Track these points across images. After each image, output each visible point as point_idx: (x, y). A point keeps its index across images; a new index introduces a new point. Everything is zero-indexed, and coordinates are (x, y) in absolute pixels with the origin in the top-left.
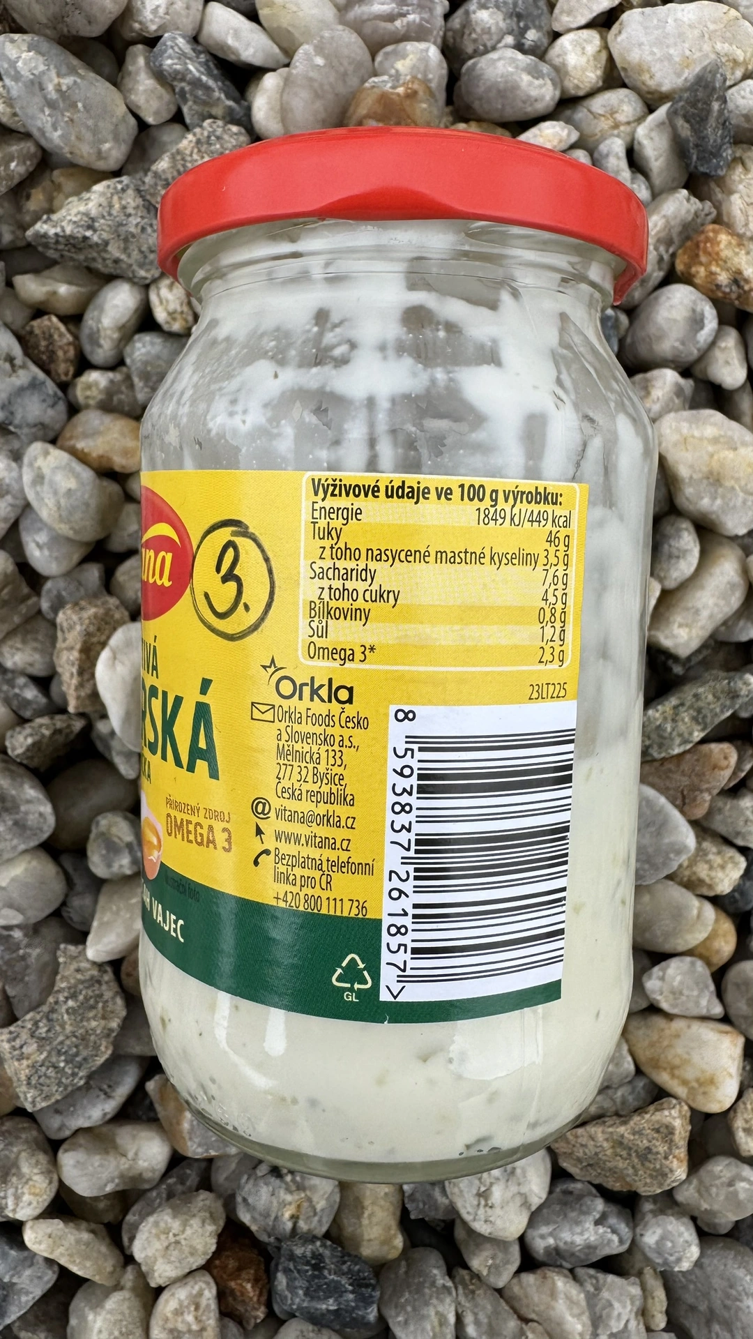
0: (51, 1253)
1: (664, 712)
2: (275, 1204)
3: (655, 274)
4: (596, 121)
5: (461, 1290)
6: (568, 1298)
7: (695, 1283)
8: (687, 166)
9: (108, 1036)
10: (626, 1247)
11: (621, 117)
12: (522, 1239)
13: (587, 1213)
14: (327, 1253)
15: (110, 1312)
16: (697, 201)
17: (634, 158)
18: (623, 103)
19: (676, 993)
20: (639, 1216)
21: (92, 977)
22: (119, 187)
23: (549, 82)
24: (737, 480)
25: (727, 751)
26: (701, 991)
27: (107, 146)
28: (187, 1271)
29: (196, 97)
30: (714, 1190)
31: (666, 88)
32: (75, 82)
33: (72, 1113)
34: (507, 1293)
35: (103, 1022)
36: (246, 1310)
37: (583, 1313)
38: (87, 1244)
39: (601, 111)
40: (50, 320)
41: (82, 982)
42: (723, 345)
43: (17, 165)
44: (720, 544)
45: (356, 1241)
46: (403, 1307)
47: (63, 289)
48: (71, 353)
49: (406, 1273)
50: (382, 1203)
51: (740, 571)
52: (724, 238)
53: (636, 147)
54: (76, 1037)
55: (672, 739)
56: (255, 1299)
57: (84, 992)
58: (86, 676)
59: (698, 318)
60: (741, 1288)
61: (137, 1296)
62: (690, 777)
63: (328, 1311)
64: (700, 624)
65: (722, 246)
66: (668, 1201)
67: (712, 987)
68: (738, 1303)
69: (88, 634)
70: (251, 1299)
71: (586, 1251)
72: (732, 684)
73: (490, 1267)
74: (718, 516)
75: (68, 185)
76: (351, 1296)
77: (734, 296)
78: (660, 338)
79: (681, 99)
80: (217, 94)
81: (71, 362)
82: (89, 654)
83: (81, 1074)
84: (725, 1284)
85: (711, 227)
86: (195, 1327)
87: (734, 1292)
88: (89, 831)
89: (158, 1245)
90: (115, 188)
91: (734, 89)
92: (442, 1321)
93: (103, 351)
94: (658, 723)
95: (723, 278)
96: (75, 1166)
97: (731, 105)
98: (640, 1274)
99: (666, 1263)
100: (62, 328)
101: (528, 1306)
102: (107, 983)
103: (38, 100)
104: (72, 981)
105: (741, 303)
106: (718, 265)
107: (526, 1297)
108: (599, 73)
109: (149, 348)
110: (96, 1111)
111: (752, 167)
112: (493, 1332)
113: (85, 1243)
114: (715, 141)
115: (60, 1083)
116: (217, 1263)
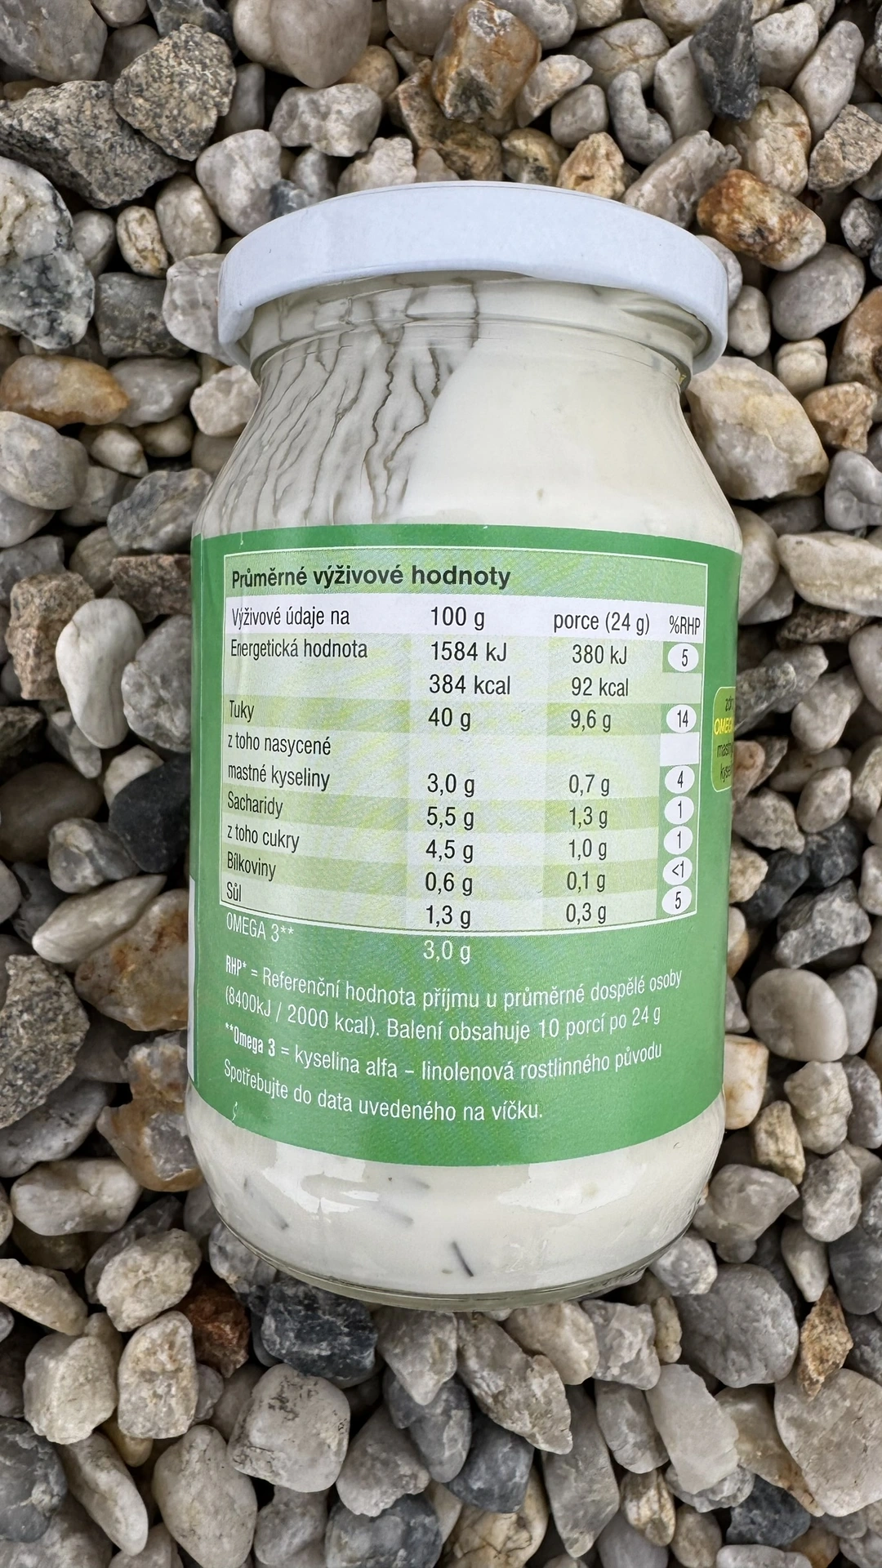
0: (7, 1294)
4: (612, 54)
5: (462, 1326)
6: (575, 1324)
7: (710, 1311)
8: (711, 106)
9: (70, 1051)
11: (641, 50)
15: (73, 1358)
16: (720, 144)
17: (652, 96)
18: (643, 35)
21: (49, 990)
22: (94, 92)
23: (564, 9)
25: (753, 749)
27: (78, 57)
28: (159, 1310)
31: (689, 18)
33: (29, 1145)
34: (511, 1325)
35: (64, 1036)
36: (225, 1355)
37: (589, 1341)
39: (618, 43)
41: (38, 994)
42: (745, 307)
46: (401, 1339)
52: (747, 183)
53: (657, 84)
54: (34, 1052)
56: (235, 1341)
57: (40, 1005)
58: (44, 659)
60: (758, 1308)
61: (103, 1343)
63: (321, 1356)
65: (745, 192)
67: (737, 1000)
68: (755, 1324)
69: (48, 609)
70: (230, 1342)
76: (347, 1339)
77: (757, 248)
79: (704, 29)
82: (49, 631)
83: (41, 1093)
84: (742, 1305)
85: (735, 172)
86: (169, 1367)
87: (751, 1313)
88: (48, 843)
89: (125, 1284)
90: (90, 92)
91: (761, 23)
92: (443, 1348)
95: (746, 227)
96: (31, 1200)
97: (757, 41)
98: (653, 1305)
99: (682, 1286)
101: (532, 1336)
102: (66, 994)
104: (26, 994)
105: (766, 258)
106: (741, 213)
107: (531, 1326)
108: (618, 1)
109: (117, 288)
110: (56, 1142)
111: (780, 111)
112: (496, 1365)
113: (44, 1287)
114: (740, 78)
115: (18, 1103)
116: (192, 1306)
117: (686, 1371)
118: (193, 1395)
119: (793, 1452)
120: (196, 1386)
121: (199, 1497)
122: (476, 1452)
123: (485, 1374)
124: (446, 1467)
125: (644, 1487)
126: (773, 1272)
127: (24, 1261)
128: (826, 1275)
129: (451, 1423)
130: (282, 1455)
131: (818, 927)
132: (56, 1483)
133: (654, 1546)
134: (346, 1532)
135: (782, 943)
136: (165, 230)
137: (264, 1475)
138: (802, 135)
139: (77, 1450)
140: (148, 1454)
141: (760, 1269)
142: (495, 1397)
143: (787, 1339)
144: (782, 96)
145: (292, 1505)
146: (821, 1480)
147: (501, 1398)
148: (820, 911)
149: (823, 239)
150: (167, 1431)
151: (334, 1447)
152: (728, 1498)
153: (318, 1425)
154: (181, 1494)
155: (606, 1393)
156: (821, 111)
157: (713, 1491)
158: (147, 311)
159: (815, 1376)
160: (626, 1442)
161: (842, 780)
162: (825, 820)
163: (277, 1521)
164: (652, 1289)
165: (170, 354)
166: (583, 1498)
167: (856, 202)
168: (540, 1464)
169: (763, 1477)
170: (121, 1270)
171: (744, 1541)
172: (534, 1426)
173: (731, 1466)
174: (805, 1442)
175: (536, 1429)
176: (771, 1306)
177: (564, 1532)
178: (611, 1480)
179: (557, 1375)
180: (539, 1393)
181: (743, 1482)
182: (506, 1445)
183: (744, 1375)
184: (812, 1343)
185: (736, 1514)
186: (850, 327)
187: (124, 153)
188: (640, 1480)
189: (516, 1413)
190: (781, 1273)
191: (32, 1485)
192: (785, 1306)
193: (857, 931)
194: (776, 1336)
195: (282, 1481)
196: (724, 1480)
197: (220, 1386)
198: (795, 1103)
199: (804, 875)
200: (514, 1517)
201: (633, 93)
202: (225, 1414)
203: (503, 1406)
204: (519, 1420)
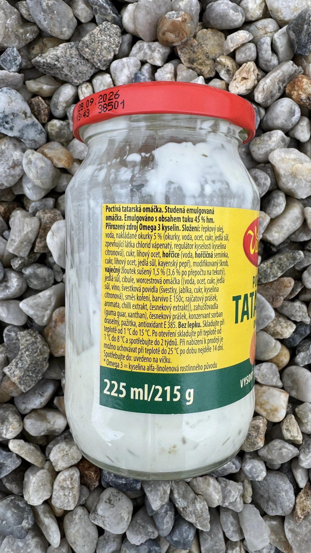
1: (267, 265)
3: (277, 94)
4: (258, 31)
5: (173, 482)
6: (214, 486)
7: (263, 487)
8: (293, 51)
10: (238, 470)
11: (268, 30)
15: (38, 476)
16: (296, 66)
17: (273, 47)
18: (269, 24)
19: (264, 376)
20: (244, 460)
22: (70, 46)
23: (241, 14)
24: (303, 176)
25: (290, 280)
26: (274, 376)
27: (65, 29)
28: (70, 465)
29: (101, 12)
30: (274, 451)
31: (287, 19)
32: (54, 3)
33: (29, 403)
34: (191, 484)
36: (91, 482)
37: (219, 492)
39: (261, 27)
40: (38, 98)
42: (302, 124)
43: (29, 35)
44: (294, 202)
46: (150, 486)
47: (45, 87)
48: (47, 111)
51: (301, 212)
52: (305, 80)
53: (274, 42)
55: (270, 276)
56: (95, 478)
58: (42, 239)
59: (293, 111)
60: (281, 488)
61: (49, 472)
62: (276, 290)
63: (122, 485)
64: (283, 232)
65: (304, 84)
66: (256, 455)
67: (278, 375)
68: (279, 494)
69: (46, 224)
70: (93, 478)
71: (223, 470)
72: (294, 254)
74: (295, 190)
75: (49, 44)
77: (307, 104)
78: (276, 119)
79: (292, 23)
80: (109, 11)
81: (47, 115)
84: (275, 486)
85: (301, 76)
86: (70, 486)
87: (278, 490)
89: (60, 455)
90: (68, 46)
92: (165, 492)
93: (59, 112)
94: (265, 269)
95: (304, 96)
96: (30, 424)
98: (243, 482)
99: (253, 477)
100: (43, 102)
101: (199, 489)
103: (39, 8)
105: (310, 107)
106: (302, 91)
107: (199, 486)
108: (261, 11)
110: (37, 402)
112: (184, 497)
113: (32, 450)
114: (305, 41)
116: (81, 464)
117: (253, 507)
118: (77, 497)
119: (290, 541)
120: (79, 493)
121: (78, 531)
122: (175, 527)
123: (180, 500)
124: (165, 531)
125: (235, 546)
126: (287, 475)
127: (26, 441)
128: (307, 479)
129: (167, 516)
132: (31, 520)
134: (128, 549)
135: (298, 356)
137: (101, 525)
139: (38, 509)
140: (62, 514)
141: (282, 474)
142: (183, 508)
143: (291, 501)
145: (110, 537)
147: (185, 509)
150: (68, 508)
151: (126, 519)
153: (121, 511)
154: (72, 530)
155: (224, 511)
157: (260, 551)
159: (300, 516)
160: (230, 530)
163: (105, 542)
164: (242, 476)
166: (213, 547)
168: (198, 533)
169: (279, 548)
170: (58, 450)
172: (196, 520)
173: (267, 544)
174: (295, 539)
176: (286, 488)
178: (223, 542)
179: (206, 503)
180: (199, 509)
181: (271, 549)
182: (186, 526)
183: (274, 511)
184: (300, 503)
187: (82, 65)
188: (234, 543)
189: (190, 515)
190: (290, 476)
191: (23, 520)
192: (291, 489)
194: (286, 500)
195: (107, 528)
196: (264, 548)
197: (88, 493)
198: (299, 416)
199: (308, 332)
200: (188, 551)
201: (268, 45)
202: (89, 503)
203: (186, 512)
204: (191, 517)
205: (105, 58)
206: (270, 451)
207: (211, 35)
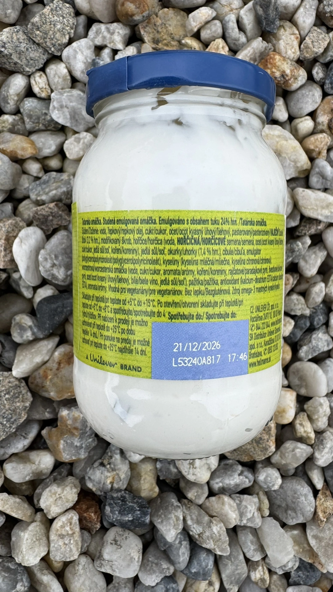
0: (3, 507)
2: (103, 477)
4: (223, 8)
5: (184, 508)
6: (230, 505)
7: (280, 496)
8: (261, 28)
9: (25, 409)
10: (251, 483)
11: (234, 6)
12: (208, 483)
13: (235, 471)
14: (127, 496)
15: (30, 531)
16: (266, 43)
17: (239, 24)
18: (234, 0)
20: (256, 470)
21: (16, 385)
22: (16, 30)
24: (287, 154)
27: (9, 11)
28: (65, 509)
30: (287, 454)
33: (9, 447)
34: (204, 506)
35: (22, 404)
36: (92, 525)
37: (235, 511)
38: (19, 503)
39: (225, 4)
41: (12, 387)
45: (139, 491)
46: (160, 516)
49: (160, 503)
50: (149, 473)
52: (277, 57)
53: (241, 19)
54: (11, 410)
56: (96, 520)
57: (13, 391)
58: (8, 252)
60: (299, 493)
61: (42, 524)
63: (129, 521)
65: (277, 60)
66: (268, 462)
68: (298, 500)
69: (8, 232)
70: (94, 520)
71: (235, 487)
73: (196, 496)
76: (139, 512)
77: (282, 82)
82: (9, 241)
83: (13, 427)
84: (293, 492)
85: (272, 53)
86: (70, 532)
87: (296, 495)
88: (11, 323)
89: (51, 500)
90: (14, 30)
92: (178, 519)
93: (10, 107)
95: (278, 74)
96: (12, 469)
98: (258, 494)
99: (268, 487)
101: (212, 510)
102: (23, 387)
104: (7, 387)
105: (285, 86)
106: (275, 69)
107: (212, 507)
109: (31, 104)
110: (20, 445)
111: (288, 29)
112: (198, 522)
113: (18, 503)
114: (273, 16)
115: (4, 431)
116: (78, 507)
117: (272, 520)
118: (80, 544)
119: (315, 549)
120: (81, 539)
121: (83, 583)
122: (192, 558)
123: (195, 526)
124: (181, 564)
125: (257, 566)
126: (303, 479)
127: (9, 493)
128: (324, 479)
129: (182, 546)
130: (116, 563)
131: (314, 344)
132: (26, 581)
133: (261, 589)
135: (300, 351)
136: (50, 80)
137: (109, 571)
138: (297, 38)
139: (34, 568)
140: (62, 568)
141: (299, 478)
142: (199, 535)
143: (311, 505)
144: (288, 24)
145: (121, 584)
146: (326, 559)
147: (201, 535)
148: (314, 338)
149: (306, 78)
150: (70, 558)
151: (136, 559)
152: (290, 568)
153: (130, 551)
154: (76, 583)
155: (241, 530)
156: (304, 29)
157: (285, 566)
158: (44, 111)
159: (322, 519)
160: (250, 549)
161: (322, 287)
162: (316, 303)
163: (115, 590)
164: (257, 488)
165: (53, 129)
166: (234, 572)
167: (317, 64)
168: (217, 560)
169: (303, 559)
171: (296, 584)
173: (291, 556)
174: (319, 545)
175: (216, 546)
176: (304, 492)
177: (227, 586)
178: (244, 564)
179: (222, 525)
180: (216, 532)
181: (296, 561)
182: (204, 554)
183: (294, 520)
184: (320, 506)
185: (293, 574)
186: (318, 111)
187: (32, 50)
188: (255, 563)
189: (207, 541)
190: (306, 479)
191: (17, 583)
192: (310, 492)
193: (328, 345)
194: (307, 504)
195: (116, 574)
196: (289, 562)
197: (90, 538)
198: (309, 413)
199: (308, 324)
200: (207, 582)
201: (233, 23)
202: (92, 549)
203: (202, 538)
204: (209, 543)
205: (59, 42)
206: (282, 456)
207: (173, 15)
